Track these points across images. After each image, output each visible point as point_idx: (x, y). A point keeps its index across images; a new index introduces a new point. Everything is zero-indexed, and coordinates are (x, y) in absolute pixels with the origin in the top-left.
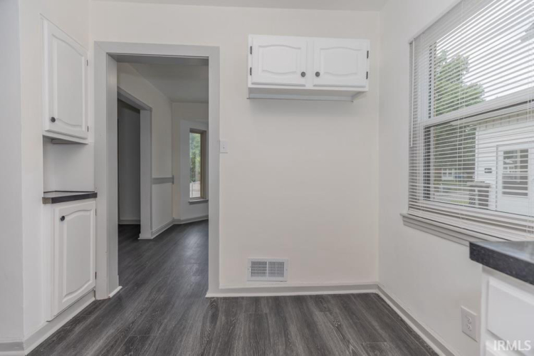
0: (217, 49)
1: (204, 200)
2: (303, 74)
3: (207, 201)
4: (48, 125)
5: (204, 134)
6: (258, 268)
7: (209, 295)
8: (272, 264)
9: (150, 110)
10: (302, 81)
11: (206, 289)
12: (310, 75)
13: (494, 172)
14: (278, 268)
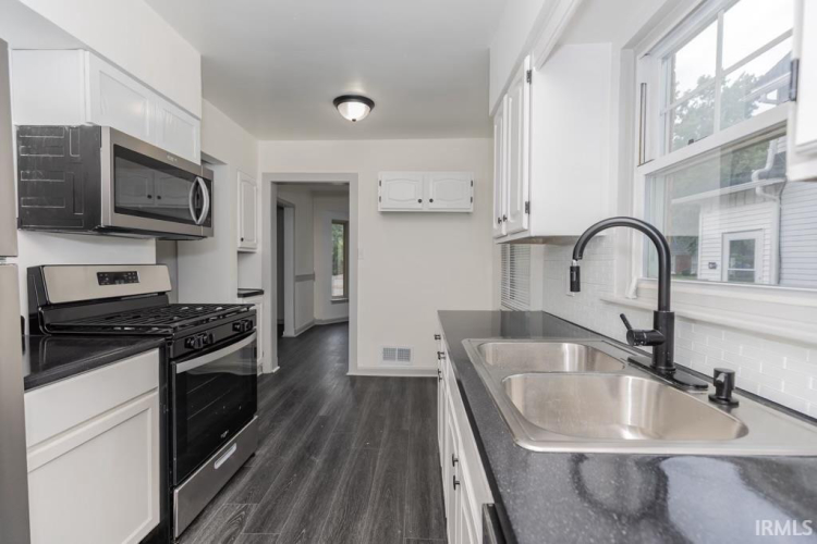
0: (356, 175)
1: (345, 299)
2: (420, 201)
3: (348, 301)
4: (239, 244)
5: (346, 224)
6: (388, 354)
7: (348, 374)
8: (400, 350)
9: (293, 206)
10: (420, 205)
11: (347, 370)
12: (425, 201)
13: (719, 268)
14: (404, 354)
